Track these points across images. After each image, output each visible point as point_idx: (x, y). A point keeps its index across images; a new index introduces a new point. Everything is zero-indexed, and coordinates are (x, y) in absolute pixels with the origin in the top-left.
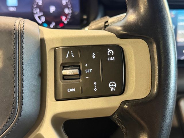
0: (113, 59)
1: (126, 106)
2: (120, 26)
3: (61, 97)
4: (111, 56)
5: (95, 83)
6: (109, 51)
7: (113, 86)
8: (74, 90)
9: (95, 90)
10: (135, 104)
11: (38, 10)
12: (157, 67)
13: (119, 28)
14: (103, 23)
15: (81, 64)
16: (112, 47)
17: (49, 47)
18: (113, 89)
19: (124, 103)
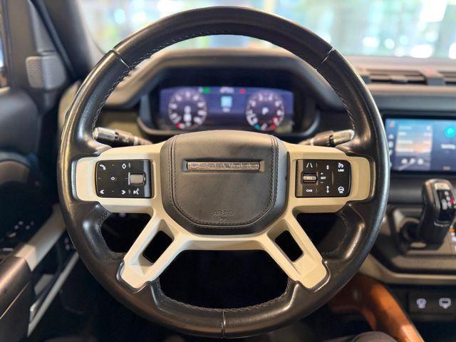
0: (342, 170)
1: (350, 205)
2: (349, 147)
3: (301, 195)
4: (341, 168)
5: (328, 187)
6: (340, 165)
7: (341, 190)
8: (311, 191)
9: (328, 192)
10: (356, 203)
11: (251, 112)
12: (375, 178)
13: (348, 148)
14: (328, 137)
15: (317, 173)
16: (342, 162)
17: (292, 159)
18: (341, 192)
19: (349, 202)
